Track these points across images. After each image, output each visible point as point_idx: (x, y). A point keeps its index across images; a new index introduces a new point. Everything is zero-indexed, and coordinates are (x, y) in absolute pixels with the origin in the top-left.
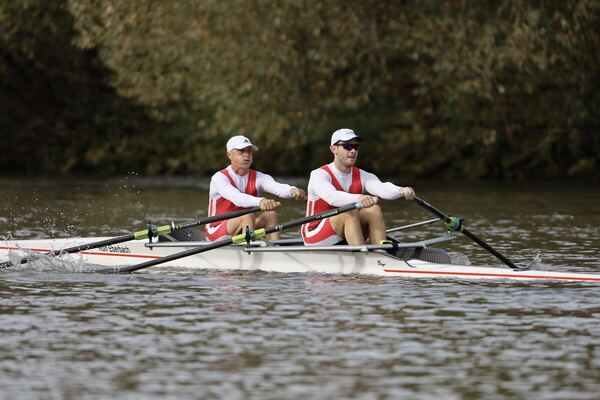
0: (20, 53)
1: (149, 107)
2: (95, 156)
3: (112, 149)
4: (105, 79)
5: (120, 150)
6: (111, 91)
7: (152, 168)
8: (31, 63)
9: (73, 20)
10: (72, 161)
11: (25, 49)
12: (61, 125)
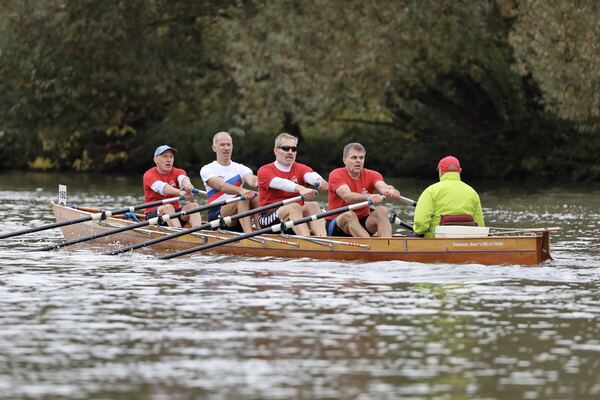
0: (469, 76)
1: (574, 122)
2: (529, 164)
3: (544, 157)
4: (535, 99)
5: (550, 158)
6: (542, 107)
7: (576, 175)
8: (478, 86)
9: (512, 50)
10: (510, 167)
11: (472, 75)
12: (501, 137)
